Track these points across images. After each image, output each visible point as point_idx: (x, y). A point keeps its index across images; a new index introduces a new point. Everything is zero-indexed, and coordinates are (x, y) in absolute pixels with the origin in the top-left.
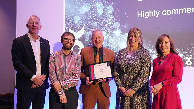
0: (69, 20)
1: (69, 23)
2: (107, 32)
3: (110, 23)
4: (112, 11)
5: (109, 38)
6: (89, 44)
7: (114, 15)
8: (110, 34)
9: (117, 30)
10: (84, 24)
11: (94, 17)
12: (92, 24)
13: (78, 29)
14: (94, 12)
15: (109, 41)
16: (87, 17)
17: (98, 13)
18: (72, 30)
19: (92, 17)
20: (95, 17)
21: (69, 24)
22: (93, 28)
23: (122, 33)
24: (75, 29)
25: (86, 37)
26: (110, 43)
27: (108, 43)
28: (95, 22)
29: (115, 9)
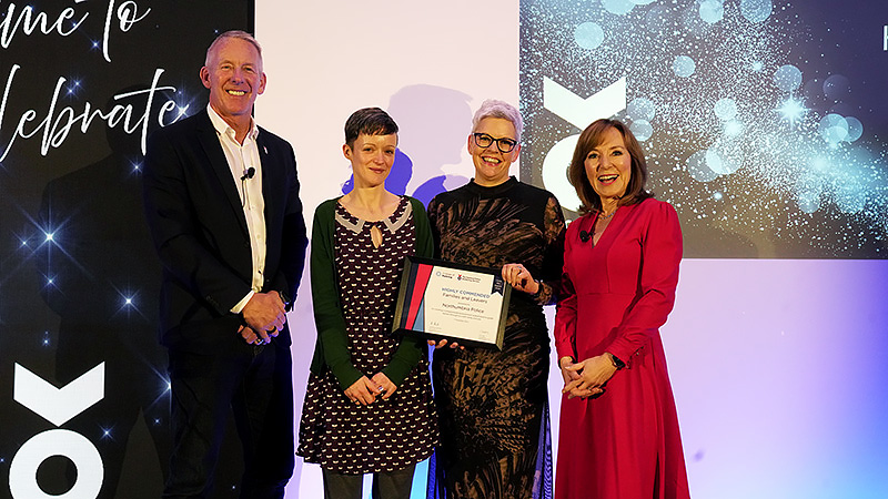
0: (546, 39)
1: (542, 49)
2: (743, 106)
3: (757, 66)
4: (768, 15)
5: (751, 131)
6: (654, 156)
7: (775, 34)
8: (755, 114)
9: (791, 100)
10: (628, 61)
11: (676, 33)
12: (670, 65)
13: (594, 84)
14: (677, 14)
15: (753, 143)
16: (642, 30)
17: (697, 18)
18: (560, 83)
19: (669, 35)
20: (681, 36)
21: (544, 55)
22: (673, 81)
23: (811, 114)
24: (574, 79)
25: (636, 122)
26: (756, 154)
27: (745, 151)
28: (685, 58)
29: (779, 8)
